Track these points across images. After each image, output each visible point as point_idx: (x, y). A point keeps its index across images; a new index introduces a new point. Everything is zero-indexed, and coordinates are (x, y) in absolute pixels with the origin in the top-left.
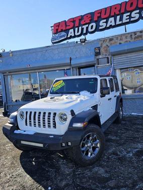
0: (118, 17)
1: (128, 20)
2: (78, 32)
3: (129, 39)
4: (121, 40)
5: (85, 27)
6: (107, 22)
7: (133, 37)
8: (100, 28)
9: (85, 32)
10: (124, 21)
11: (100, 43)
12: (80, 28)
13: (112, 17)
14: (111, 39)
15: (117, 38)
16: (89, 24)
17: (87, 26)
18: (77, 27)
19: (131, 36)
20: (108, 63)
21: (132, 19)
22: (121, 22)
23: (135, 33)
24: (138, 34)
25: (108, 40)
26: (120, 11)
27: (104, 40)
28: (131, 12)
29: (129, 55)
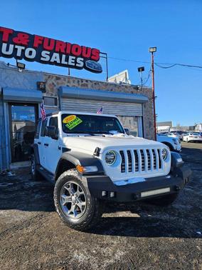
0: (64, 56)
1: (74, 64)
3: (76, 84)
4: (68, 82)
5: (20, 48)
7: (80, 83)
8: (42, 59)
10: (70, 63)
11: (45, 78)
12: (11, 46)
14: (58, 78)
15: (65, 80)
17: (23, 48)
18: (5, 42)
19: (78, 82)
20: (56, 105)
21: (77, 65)
22: (66, 63)
23: (82, 80)
24: (84, 82)
25: (55, 78)
26: (65, 50)
27: (50, 76)
29: (78, 101)
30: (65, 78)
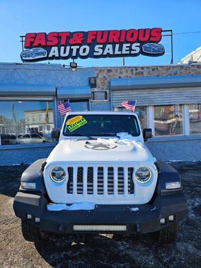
0: (117, 46)
1: (128, 52)
2: (65, 52)
3: (129, 74)
4: (120, 73)
5: (75, 48)
6: (103, 49)
7: (134, 72)
8: (95, 54)
9: (74, 54)
10: (124, 52)
11: (96, 72)
12: (68, 48)
13: (110, 43)
14: (109, 71)
15: (117, 71)
16: (80, 45)
17: (78, 47)
18: (63, 46)
19: (132, 70)
20: (106, 99)
21: (132, 52)
22: (120, 53)
23: (136, 68)
24: (139, 70)
25: (106, 71)
26: (119, 39)
27: (101, 70)
28: (132, 43)
30: (116, 69)
